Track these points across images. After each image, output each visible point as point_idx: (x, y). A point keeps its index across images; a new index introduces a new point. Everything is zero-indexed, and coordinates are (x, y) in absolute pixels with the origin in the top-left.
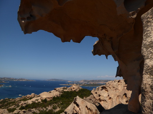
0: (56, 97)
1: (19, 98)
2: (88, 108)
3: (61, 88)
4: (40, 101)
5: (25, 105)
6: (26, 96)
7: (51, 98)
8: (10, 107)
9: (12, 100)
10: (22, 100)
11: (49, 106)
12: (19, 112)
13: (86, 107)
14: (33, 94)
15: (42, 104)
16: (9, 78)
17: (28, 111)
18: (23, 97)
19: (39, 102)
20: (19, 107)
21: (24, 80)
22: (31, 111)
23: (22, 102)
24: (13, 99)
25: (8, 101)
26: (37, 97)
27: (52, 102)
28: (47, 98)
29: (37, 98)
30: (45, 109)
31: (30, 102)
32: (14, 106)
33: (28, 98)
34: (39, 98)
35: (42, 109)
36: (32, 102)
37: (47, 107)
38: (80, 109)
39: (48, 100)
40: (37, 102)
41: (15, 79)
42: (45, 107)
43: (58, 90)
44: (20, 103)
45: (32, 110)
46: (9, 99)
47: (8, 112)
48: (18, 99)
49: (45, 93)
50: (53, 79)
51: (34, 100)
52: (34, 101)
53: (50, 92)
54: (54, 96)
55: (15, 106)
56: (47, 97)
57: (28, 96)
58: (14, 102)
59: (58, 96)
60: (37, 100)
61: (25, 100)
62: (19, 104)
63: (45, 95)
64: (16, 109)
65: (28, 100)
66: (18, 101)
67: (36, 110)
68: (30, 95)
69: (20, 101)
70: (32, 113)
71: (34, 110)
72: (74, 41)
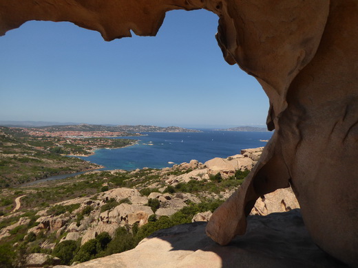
0: (243, 170)
1: (167, 168)
2: (287, 206)
3: (258, 149)
4: (206, 177)
5: (176, 184)
6: (181, 166)
7: (233, 172)
8: (150, 187)
9: (154, 172)
10: (172, 173)
11: (227, 191)
12: (158, 197)
13: (283, 202)
14: (193, 161)
15: (210, 184)
16: (148, 127)
17: (176, 197)
18: (176, 166)
19: (205, 180)
20: (165, 187)
21: (177, 131)
22: (182, 198)
23: (172, 178)
24: (157, 170)
25: (147, 174)
26: (201, 168)
27: (233, 183)
28: (222, 173)
29: (201, 171)
30: (217, 197)
31: (186, 178)
32: (157, 183)
33: (184, 169)
34: (205, 171)
35: (209, 196)
36: (191, 178)
37: (222, 193)
38: (265, 206)
39: (224, 176)
40: (199, 179)
41: (160, 128)
42: (218, 192)
43: (249, 154)
44: (168, 178)
45: (184, 195)
46: (150, 170)
47: (139, 194)
48: (165, 170)
49: (218, 160)
50: (243, 127)
51: (194, 174)
52: (194, 177)
53: (230, 159)
54: (240, 167)
55: (157, 185)
56: (222, 169)
57: (184, 164)
58: (157, 177)
59: (250, 168)
60: (201, 175)
61: (177, 173)
62: (166, 182)
63: (217, 165)
64: (159, 190)
65: (184, 173)
66: (165, 174)
67: (192, 196)
68: (188, 164)
69: (168, 175)
70: (185, 202)
71: (187, 195)
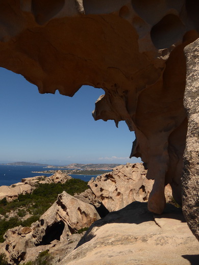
0: (24, 194)
2: (82, 211)
3: (34, 178)
7: (16, 196)
11: (12, 211)
13: (79, 209)
27: (17, 205)
28: (7, 198)
30: (3, 218)
37: (7, 214)
38: (67, 214)
39: (9, 200)
42: (4, 214)
43: (28, 182)
49: (4, 187)
50: (19, 163)
53: (14, 186)
54: (22, 192)
56: (7, 195)
59: (29, 192)
63: (3, 192)
72: (61, 93)
